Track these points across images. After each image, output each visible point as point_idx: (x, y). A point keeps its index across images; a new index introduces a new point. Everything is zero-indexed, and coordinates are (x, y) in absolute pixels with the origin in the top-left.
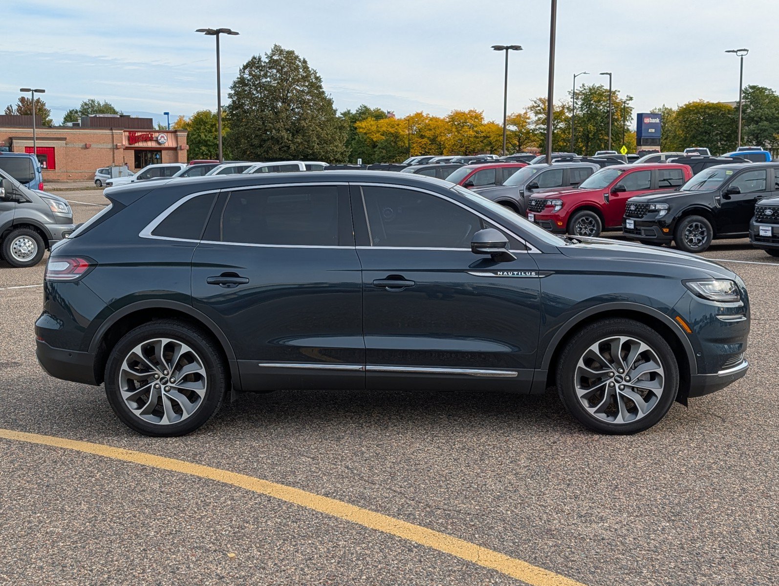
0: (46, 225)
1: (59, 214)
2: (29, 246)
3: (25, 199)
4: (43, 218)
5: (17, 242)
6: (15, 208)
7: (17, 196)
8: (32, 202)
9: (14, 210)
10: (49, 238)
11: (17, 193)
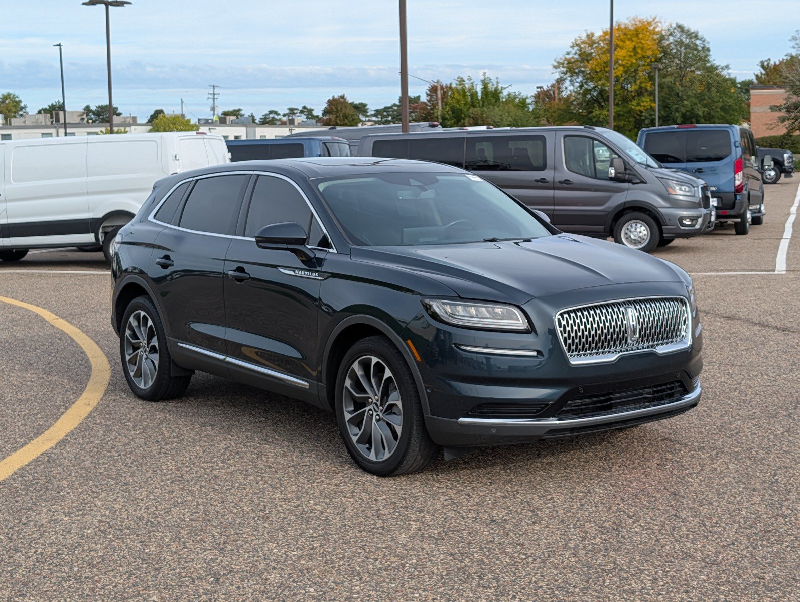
0: (660, 209)
1: (681, 198)
2: (640, 232)
3: (639, 179)
4: (658, 202)
5: (629, 227)
6: (628, 189)
7: (631, 176)
8: (646, 183)
9: (626, 192)
10: (662, 224)
11: (631, 172)
